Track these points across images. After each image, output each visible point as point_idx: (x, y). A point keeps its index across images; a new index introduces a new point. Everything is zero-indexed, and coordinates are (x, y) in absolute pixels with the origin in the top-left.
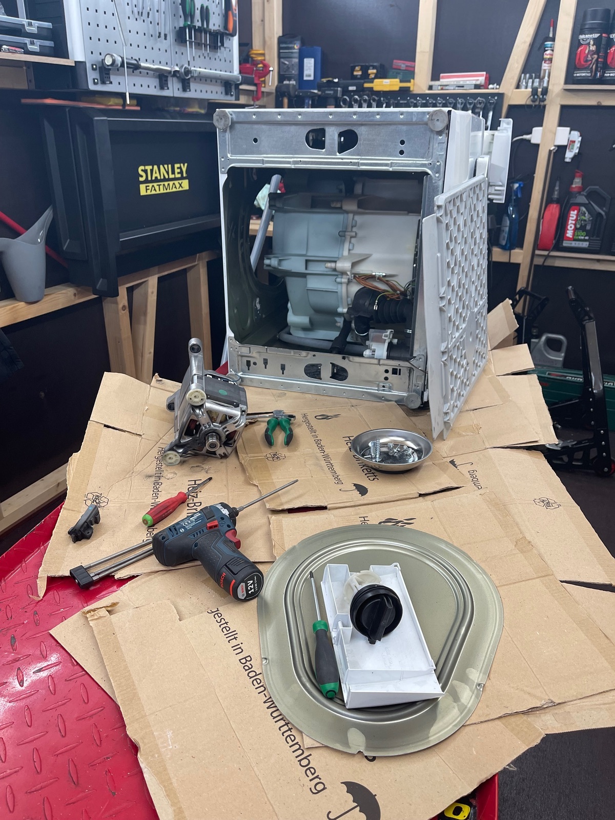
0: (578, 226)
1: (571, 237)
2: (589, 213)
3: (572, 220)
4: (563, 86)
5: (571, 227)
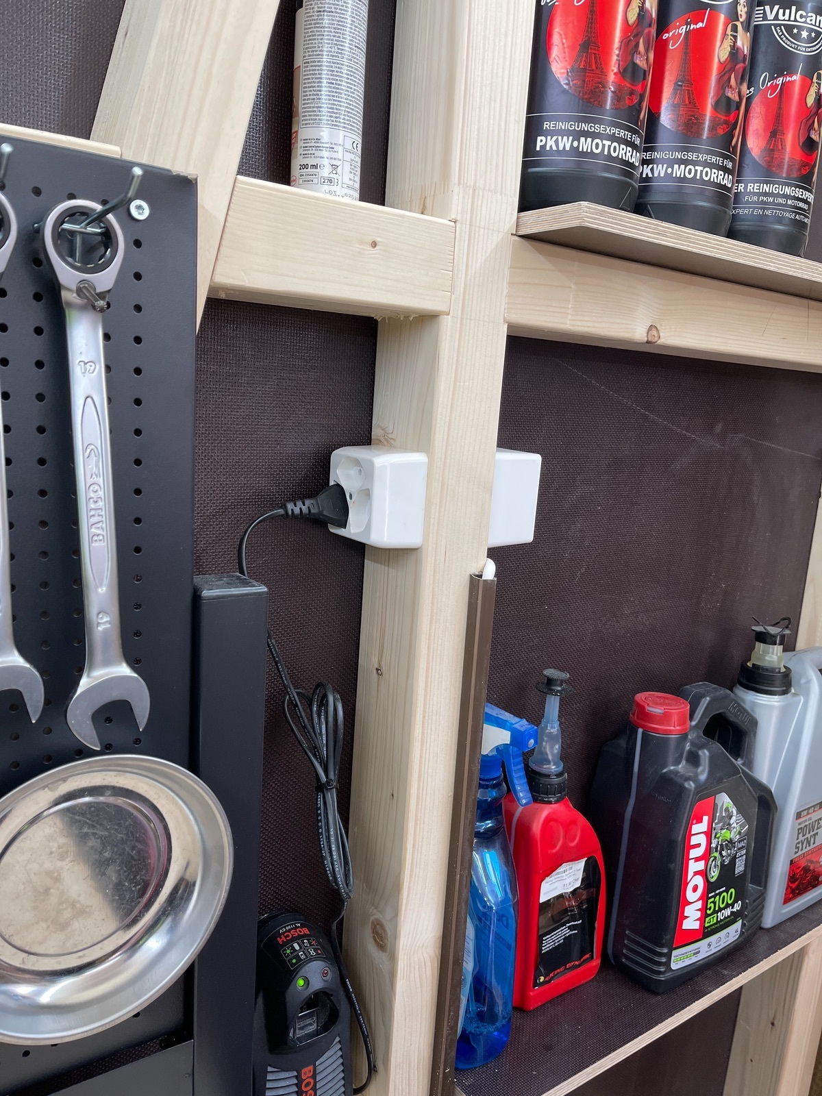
0: (714, 874)
1: (696, 925)
2: (739, 811)
3: (697, 859)
4: (518, 218)
5: (695, 889)
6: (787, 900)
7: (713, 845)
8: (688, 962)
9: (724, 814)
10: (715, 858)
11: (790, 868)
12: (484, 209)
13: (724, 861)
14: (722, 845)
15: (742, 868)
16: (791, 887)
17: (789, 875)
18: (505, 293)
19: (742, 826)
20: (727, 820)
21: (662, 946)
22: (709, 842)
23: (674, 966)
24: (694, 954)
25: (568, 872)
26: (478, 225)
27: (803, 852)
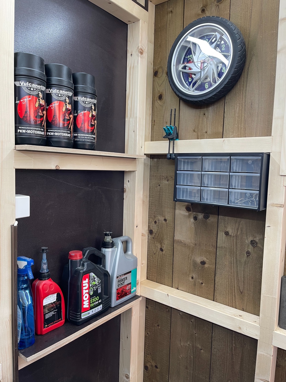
0: (92, 293)
1: (88, 306)
3: (86, 290)
4: (15, 146)
5: (86, 297)
6: (117, 300)
7: (90, 286)
8: (86, 316)
9: (93, 278)
10: (91, 289)
11: (117, 291)
12: (5, 145)
13: (94, 290)
14: (93, 286)
15: (100, 291)
16: (118, 296)
17: (117, 293)
18: (13, 162)
19: (99, 281)
20: (94, 279)
21: (78, 313)
22: (89, 285)
23: (82, 318)
24: (88, 314)
25: (51, 297)
26: (4, 148)
27: (120, 287)
